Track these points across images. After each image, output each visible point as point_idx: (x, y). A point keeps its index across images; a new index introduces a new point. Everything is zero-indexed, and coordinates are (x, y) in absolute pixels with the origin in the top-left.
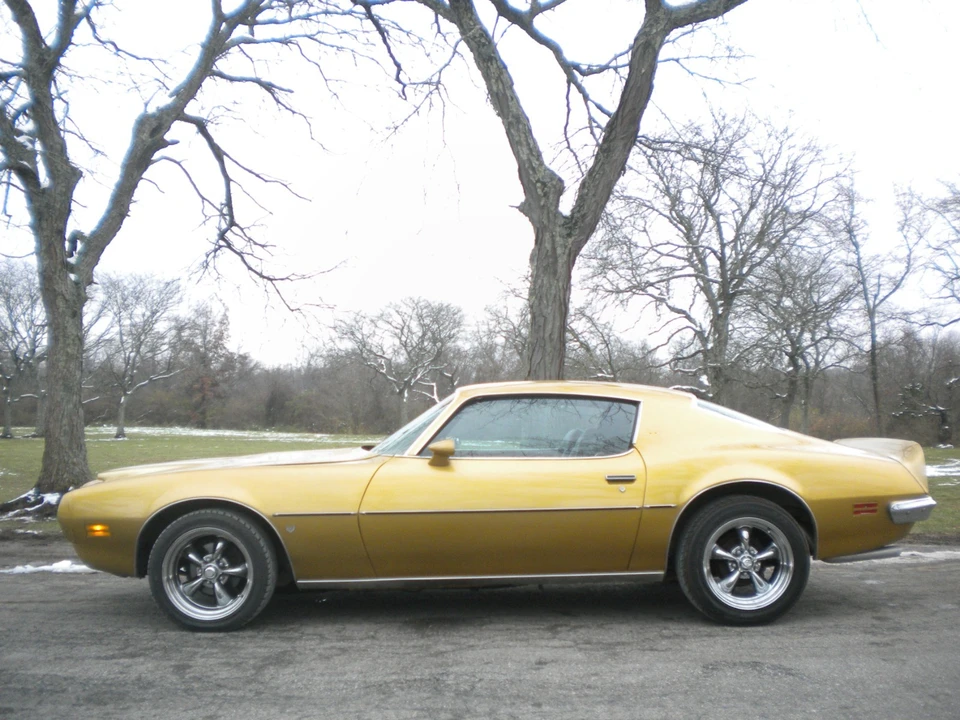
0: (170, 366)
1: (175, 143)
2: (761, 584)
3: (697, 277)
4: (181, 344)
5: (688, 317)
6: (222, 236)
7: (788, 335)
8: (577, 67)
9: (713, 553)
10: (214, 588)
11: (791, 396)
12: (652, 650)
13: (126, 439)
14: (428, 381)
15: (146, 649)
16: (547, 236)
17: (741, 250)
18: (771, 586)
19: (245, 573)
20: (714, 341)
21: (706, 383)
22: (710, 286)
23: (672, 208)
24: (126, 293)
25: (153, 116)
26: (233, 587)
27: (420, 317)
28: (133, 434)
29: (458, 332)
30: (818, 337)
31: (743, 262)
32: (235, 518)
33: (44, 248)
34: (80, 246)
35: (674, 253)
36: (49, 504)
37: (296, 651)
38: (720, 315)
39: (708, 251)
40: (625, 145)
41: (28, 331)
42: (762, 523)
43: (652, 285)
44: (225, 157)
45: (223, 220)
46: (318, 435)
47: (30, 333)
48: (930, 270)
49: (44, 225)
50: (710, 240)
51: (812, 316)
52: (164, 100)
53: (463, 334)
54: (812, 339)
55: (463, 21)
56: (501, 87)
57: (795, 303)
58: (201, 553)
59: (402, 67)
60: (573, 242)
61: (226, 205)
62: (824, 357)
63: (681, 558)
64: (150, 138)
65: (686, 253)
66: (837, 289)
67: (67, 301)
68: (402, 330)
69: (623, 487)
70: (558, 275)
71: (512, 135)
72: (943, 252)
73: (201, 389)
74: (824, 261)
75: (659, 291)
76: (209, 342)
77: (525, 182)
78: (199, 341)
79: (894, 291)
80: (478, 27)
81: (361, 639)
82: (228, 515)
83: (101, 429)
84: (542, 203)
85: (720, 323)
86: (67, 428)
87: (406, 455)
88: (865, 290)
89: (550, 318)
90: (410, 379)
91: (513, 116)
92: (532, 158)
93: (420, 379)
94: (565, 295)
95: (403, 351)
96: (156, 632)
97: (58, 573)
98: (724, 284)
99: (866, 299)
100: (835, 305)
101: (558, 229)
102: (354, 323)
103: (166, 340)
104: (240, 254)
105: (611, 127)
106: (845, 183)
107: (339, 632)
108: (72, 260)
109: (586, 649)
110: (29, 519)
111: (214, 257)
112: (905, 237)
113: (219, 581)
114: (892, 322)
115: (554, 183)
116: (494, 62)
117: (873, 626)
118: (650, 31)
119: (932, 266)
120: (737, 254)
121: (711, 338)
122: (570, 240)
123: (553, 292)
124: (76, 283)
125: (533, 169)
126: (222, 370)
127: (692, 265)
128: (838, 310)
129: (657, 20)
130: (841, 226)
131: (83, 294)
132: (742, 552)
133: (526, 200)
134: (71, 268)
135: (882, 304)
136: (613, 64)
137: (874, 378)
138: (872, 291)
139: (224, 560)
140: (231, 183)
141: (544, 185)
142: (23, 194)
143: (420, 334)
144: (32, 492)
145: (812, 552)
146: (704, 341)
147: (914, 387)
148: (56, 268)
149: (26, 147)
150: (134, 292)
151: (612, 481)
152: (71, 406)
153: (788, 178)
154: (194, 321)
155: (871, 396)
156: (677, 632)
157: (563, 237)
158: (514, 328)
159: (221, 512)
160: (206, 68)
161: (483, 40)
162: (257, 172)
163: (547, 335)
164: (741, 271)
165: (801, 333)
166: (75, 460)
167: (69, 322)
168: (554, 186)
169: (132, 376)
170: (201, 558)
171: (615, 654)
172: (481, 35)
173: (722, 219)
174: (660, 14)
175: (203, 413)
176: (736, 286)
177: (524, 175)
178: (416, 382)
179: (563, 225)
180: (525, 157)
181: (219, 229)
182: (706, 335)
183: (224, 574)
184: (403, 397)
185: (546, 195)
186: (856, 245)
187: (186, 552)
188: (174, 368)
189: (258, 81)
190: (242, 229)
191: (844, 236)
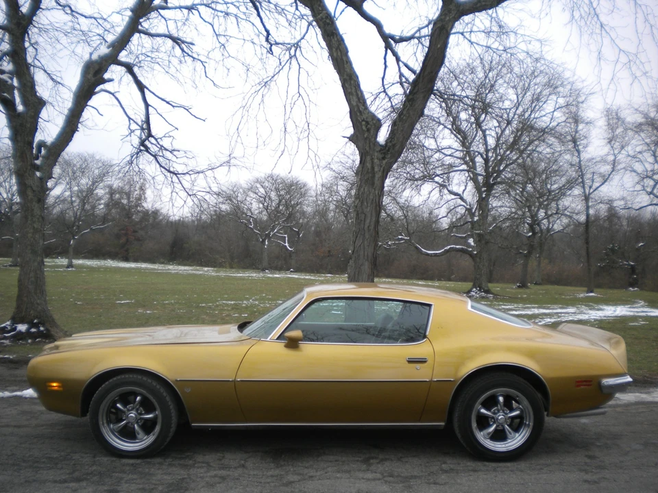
0: (105, 219)
1: (111, 80)
2: (511, 434)
3: (468, 171)
4: (113, 204)
5: (462, 199)
6: (142, 143)
7: (530, 211)
8: (393, 38)
9: (479, 412)
10: (134, 427)
11: (530, 253)
12: (435, 483)
13: (74, 269)
14: (282, 234)
15: (88, 474)
16: (368, 158)
17: (500, 152)
18: (517, 435)
19: (156, 418)
20: (479, 215)
21: (473, 244)
22: (477, 178)
23: (453, 123)
24: (75, 169)
25: (96, 62)
26: (148, 427)
27: (277, 190)
28: (79, 264)
29: (304, 201)
30: (549, 213)
31: (501, 162)
32: (149, 381)
33: (18, 154)
34: (43, 151)
35: (454, 155)
36: (20, 332)
37: (190, 478)
38: (484, 198)
39: (477, 153)
40: (424, 97)
41: (7, 193)
42: (512, 392)
43: (438, 176)
44: (145, 89)
45: (143, 134)
46: (206, 269)
47: (9, 195)
48: (628, 172)
49: (19, 138)
50: (478, 147)
51: (547, 197)
52: (104, 50)
53: (307, 202)
54: (546, 213)
55: (314, 7)
56: (339, 54)
57: (534, 188)
58: (125, 404)
59: (270, 32)
60: (386, 163)
61: (145, 122)
62: (553, 225)
63: (456, 415)
64: (93, 77)
65: (462, 154)
66: (564, 180)
67: (34, 191)
68: (265, 199)
69: (418, 366)
70: (375, 185)
71: (346, 88)
72: (638, 160)
73: (126, 234)
74: (556, 161)
75: (442, 180)
76: (132, 201)
77: (354, 119)
78: (125, 201)
79: (603, 184)
80: (324, 12)
81: (235, 468)
82: (145, 379)
83: (57, 260)
84: (365, 136)
85: (484, 203)
86: (33, 279)
87: (268, 339)
88: (583, 182)
89: (369, 215)
90: (270, 232)
91: (347, 75)
92: (359, 104)
93: (276, 232)
94: (379, 199)
95: (265, 213)
96: (94, 457)
97: (26, 398)
98: (487, 177)
99: (584, 187)
100: (562, 192)
101: (376, 154)
102: (232, 193)
103: (102, 202)
104: (155, 156)
105: (415, 84)
106: (573, 109)
107: (220, 460)
108: (38, 162)
109: (389, 482)
110: (7, 342)
111: (137, 157)
112: (612, 147)
113: (137, 423)
114: (601, 205)
115: (374, 122)
116: (335, 36)
117: (586, 463)
118: (445, 18)
119: (630, 169)
120: (497, 156)
121: (477, 214)
122: (384, 162)
123: (371, 197)
124: (40, 179)
125: (360, 112)
126: (141, 221)
127: (466, 163)
128: (564, 194)
129: (450, 11)
130: (569, 138)
131: (45, 186)
132: (499, 411)
133: (354, 133)
134: (37, 168)
135: (595, 193)
136: (417, 35)
137: (587, 243)
138: (588, 182)
139: (141, 408)
140: (150, 108)
141: (367, 123)
142: (4, 115)
143: (277, 201)
144: (8, 323)
145: (546, 410)
146: (473, 215)
147: (614, 246)
148: (26, 169)
149: (7, 82)
150: (80, 168)
151: (411, 361)
152: (36, 264)
153: (534, 105)
154: (122, 188)
155: (584, 253)
156: (452, 466)
157: (380, 160)
158: (342, 199)
159: (140, 377)
160: (133, 27)
161: (328, 21)
162: (167, 100)
163: (366, 227)
164: (499, 167)
165: (538, 210)
166: (38, 301)
167: (36, 206)
168: (374, 124)
169: (78, 227)
170: (125, 406)
171: (410, 487)
172: (327, 17)
173: (487, 132)
174: (452, 7)
175: (127, 251)
176: (495, 178)
177: (353, 116)
178: (274, 234)
179: (380, 151)
180: (354, 104)
181: (140, 138)
182: (474, 211)
183: (141, 419)
184: (265, 244)
185: (368, 130)
186: (578, 151)
187: (115, 403)
188: (108, 221)
189: (170, 37)
190: (156, 139)
191: (571, 145)
